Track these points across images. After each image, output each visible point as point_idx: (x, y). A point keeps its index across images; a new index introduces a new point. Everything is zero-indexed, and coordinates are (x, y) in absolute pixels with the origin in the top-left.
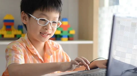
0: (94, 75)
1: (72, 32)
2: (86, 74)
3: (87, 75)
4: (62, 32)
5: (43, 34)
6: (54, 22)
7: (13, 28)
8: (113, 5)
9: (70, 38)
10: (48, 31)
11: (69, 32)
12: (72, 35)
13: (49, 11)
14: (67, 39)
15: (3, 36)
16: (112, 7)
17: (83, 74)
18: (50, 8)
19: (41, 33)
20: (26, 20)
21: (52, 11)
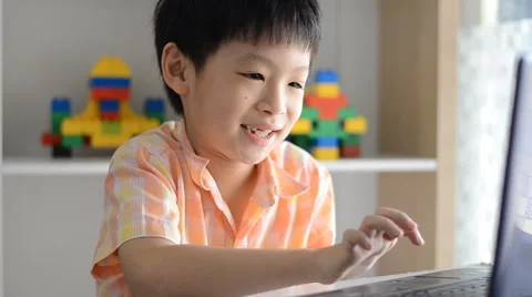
0: (440, 294)
1: (356, 125)
2: (409, 291)
3: (415, 293)
4: (315, 125)
5: (253, 132)
6: (292, 84)
7: (125, 108)
8: (517, 18)
9: (346, 149)
10: (273, 122)
11: (342, 124)
12: (353, 136)
13: (279, 40)
14: (334, 151)
15: (87, 140)
16: (509, 27)
17: (399, 289)
18: (284, 32)
19: (243, 126)
20: (183, 79)
21: (289, 42)
